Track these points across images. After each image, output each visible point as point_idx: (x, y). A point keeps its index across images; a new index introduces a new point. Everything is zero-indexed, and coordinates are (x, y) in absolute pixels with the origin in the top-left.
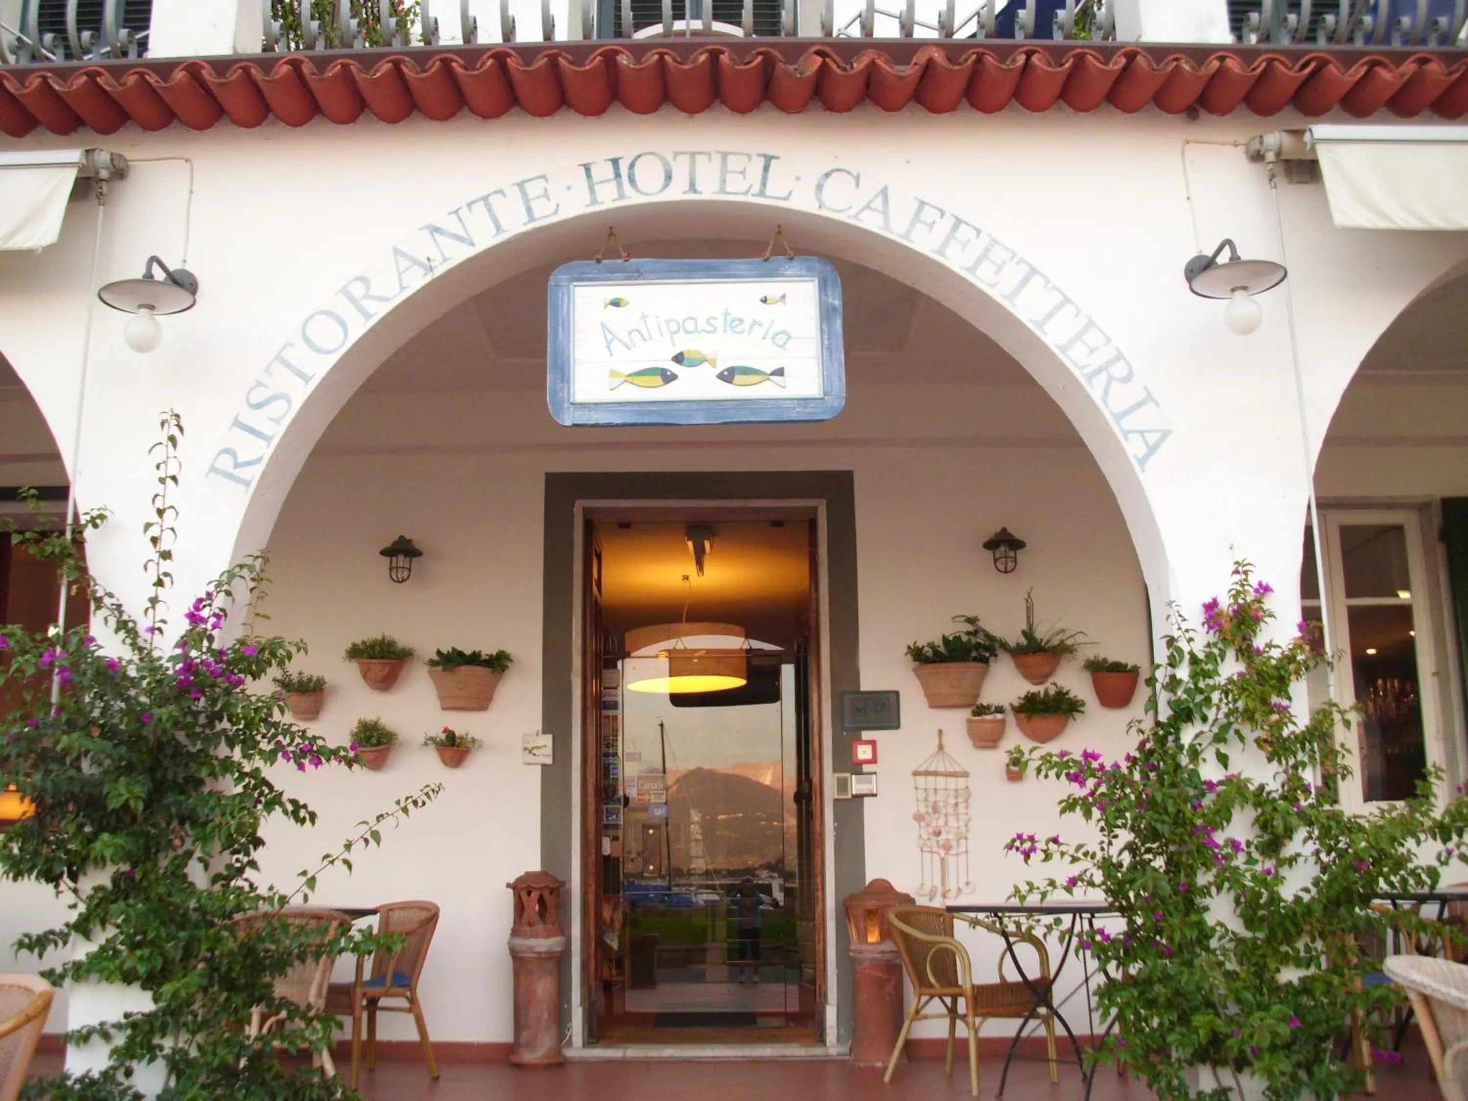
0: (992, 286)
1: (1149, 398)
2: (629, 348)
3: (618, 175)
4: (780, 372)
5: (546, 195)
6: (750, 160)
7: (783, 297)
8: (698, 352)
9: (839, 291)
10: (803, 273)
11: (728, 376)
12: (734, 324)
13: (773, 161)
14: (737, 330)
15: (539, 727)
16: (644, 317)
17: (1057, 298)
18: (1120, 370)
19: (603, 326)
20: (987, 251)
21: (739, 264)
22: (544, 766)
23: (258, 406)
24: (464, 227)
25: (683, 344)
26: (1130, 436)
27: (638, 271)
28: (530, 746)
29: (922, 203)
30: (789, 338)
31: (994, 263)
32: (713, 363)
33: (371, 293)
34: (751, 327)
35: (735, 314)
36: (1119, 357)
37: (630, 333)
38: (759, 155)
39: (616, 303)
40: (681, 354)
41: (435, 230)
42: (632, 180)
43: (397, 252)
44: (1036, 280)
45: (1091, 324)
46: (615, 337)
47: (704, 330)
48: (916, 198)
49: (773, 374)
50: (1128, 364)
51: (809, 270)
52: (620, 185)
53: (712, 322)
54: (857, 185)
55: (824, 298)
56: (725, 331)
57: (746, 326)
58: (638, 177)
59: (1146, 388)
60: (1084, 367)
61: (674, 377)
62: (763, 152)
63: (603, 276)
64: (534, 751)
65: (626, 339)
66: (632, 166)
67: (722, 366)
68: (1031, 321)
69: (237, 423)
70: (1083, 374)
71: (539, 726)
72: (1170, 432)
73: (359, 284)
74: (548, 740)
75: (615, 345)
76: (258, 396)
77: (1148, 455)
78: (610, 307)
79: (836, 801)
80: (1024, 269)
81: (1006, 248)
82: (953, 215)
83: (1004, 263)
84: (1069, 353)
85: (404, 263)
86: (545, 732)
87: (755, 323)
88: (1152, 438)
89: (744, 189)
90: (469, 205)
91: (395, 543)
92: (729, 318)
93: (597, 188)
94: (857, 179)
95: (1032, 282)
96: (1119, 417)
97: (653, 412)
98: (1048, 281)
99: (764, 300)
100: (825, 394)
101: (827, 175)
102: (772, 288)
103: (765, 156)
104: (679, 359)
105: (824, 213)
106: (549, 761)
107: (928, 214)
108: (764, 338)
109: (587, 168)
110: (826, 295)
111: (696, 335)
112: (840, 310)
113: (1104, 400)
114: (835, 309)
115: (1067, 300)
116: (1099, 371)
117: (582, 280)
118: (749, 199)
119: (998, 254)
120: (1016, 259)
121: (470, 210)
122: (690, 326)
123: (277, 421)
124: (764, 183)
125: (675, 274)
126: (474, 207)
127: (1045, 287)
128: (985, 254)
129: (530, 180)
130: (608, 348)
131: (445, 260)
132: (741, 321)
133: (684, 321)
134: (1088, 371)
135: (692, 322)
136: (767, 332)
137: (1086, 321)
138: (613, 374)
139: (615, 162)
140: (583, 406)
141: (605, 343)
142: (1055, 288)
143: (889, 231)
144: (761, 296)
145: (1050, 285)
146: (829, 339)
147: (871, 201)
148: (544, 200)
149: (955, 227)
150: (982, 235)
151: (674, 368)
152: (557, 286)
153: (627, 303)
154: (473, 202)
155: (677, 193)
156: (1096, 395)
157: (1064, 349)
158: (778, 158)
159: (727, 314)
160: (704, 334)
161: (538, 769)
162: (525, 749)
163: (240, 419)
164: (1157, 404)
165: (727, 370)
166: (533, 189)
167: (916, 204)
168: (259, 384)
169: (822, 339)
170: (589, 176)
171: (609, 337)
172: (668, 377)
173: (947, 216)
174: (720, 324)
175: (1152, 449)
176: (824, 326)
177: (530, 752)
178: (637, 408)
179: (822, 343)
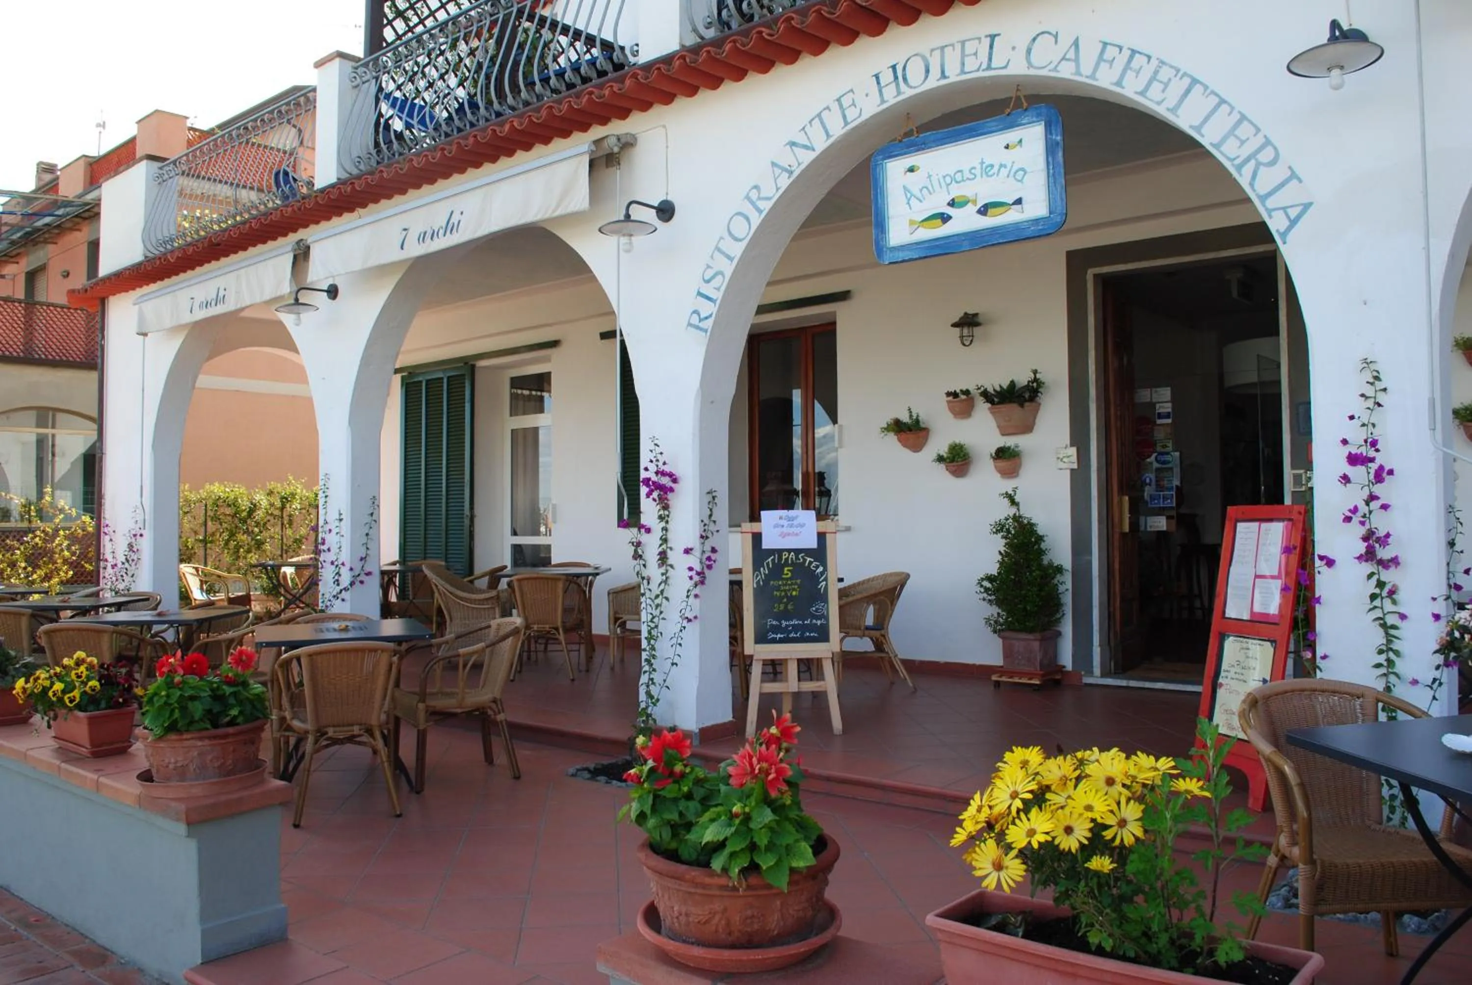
0: (1159, 103)
1: (1293, 176)
2: (921, 201)
3: (896, 78)
4: (1019, 202)
5: (854, 104)
6: (980, 42)
7: (1021, 141)
8: (964, 196)
9: (1060, 130)
10: (1034, 119)
11: (984, 211)
12: (987, 170)
13: (997, 39)
14: (990, 173)
15: (1068, 442)
16: (929, 176)
17: (1215, 100)
18: (1266, 155)
19: (904, 187)
20: (1156, 72)
21: (991, 123)
22: (1072, 470)
23: (708, 281)
24: (808, 138)
25: (955, 192)
26: (1273, 214)
27: (924, 144)
28: (1061, 456)
29: (1105, 44)
30: (1025, 173)
31: (1161, 82)
32: (975, 202)
33: (762, 195)
34: (999, 170)
35: (988, 162)
36: (1268, 142)
37: (921, 190)
38: (986, 36)
39: (911, 170)
40: (953, 200)
41: (793, 144)
42: (905, 79)
43: (774, 164)
44: (1198, 89)
45: (1243, 118)
46: (912, 195)
47: (968, 179)
48: (1100, 41)
49: (1014, 204)
50: (1275, 149)
51: (1039, 115)
52: (898, 85)
53: (973, 171)
54: (1056, 42)
55: (1049, 136)
56: (982, 176)
57: (995, 169)
58: (908, 77)
59: (1290, 168)
60: (1235, 159)
61: (949, 218)
62: (988, 33)
63: (903, 151)
64: (1065, 460)
65: (919, 195)
66: (904, 68)
67: (980, 204)
68: (1191, 127)
69: (700, 294)
70: (1233, 165)
71: (1067, 440)
72: (1311, 204)
73: (755, 191)
74: (1073, 451)
75: (913, 201)
76: (709, 274)
77: (1289, 229)
78: (908, 173)
79: (1293, 492)
80: (1187, 81)
81: (1172, 67)
82: (1129, 49)
83: (1170, 80)
84: (1222, 149)
85: (778, 171)
86: (1072, 445)
87: (1001, 166)
88: (1293, 213)
89: (976, 68)
90: (810, 122)
91: (961, 319)
92: (984, 166)
93: (884, 90)
94: (1056, 37)
95: (1193, 91)
96: (1263, 198)
97: (937, 246)
98: (1206, 87)
99: (1007, 147)
100: (1050, 213)
101: (1034, 39)
102: (1012, 136)
103: (990, 36)
104: (952, 204)
105: (1032, 72)
106: (1075, 466)
107: (1111, 52)
108: (1008, 176)
109: (877, 77)
110: (1051, 134)
111: (962, 183)
112: (1061, 143)
113: (1252, 185)
114: (1057, 144)
115: (1223, 101)
116: (1247, 160)
117: (890, 157)
118: (981, 74)
119: (1165, 73)
120: (1180, 75)
121: (811, 126)
122: (958, 177)
123: (718, 289)
124: (990, 59)
125: (948, 140)
126: (813, 122)
127: (1203, 94)
128: (1153, 78)
129: (843, 95)
130: (908, 203)
131: (799, 164)
132: (992, 166)
133: (955, 174)
134: (1237, 162)
135: (959, 174)
136: (1010, 171)
137: (1238, 116)
138: (912, 222)
139: (894, 68)
140: (894, 249)
141: (906, 201)
142: (1213, 93)
143: (1081, 75)
144: (1005, 144)
145: (1208, 91)
146: (1053, 168)
147: (1065, 54)
148: (853, 107)
149: (1131, 57)
150: (1152, 60)
151: (950, 211)
152: (876, 165)
153: (919, 168)
154: (813, 120)
155: (933, 82)
156: (1244, 182)
157: (1217, 146)
158: (999, 35)
159: (982, 163)
160: (968, 182)
161: (1068, 472)
162: (1058, 458)
163: (701, 291)
164: (1300, 181)
165: (983, 206)
166: (846, 102)
167: (1101, 45)
168: (708, 267)
169: (1048, 169)
170: (878, 83)
171: (909, 195)
172: (945, 218)
173: (1124, 50)
174: (978, 172)
175: (1293, 222)
176: (1050, 159)
177: (1062, 460)
178: (927, 245)
179: (1048, 173)
